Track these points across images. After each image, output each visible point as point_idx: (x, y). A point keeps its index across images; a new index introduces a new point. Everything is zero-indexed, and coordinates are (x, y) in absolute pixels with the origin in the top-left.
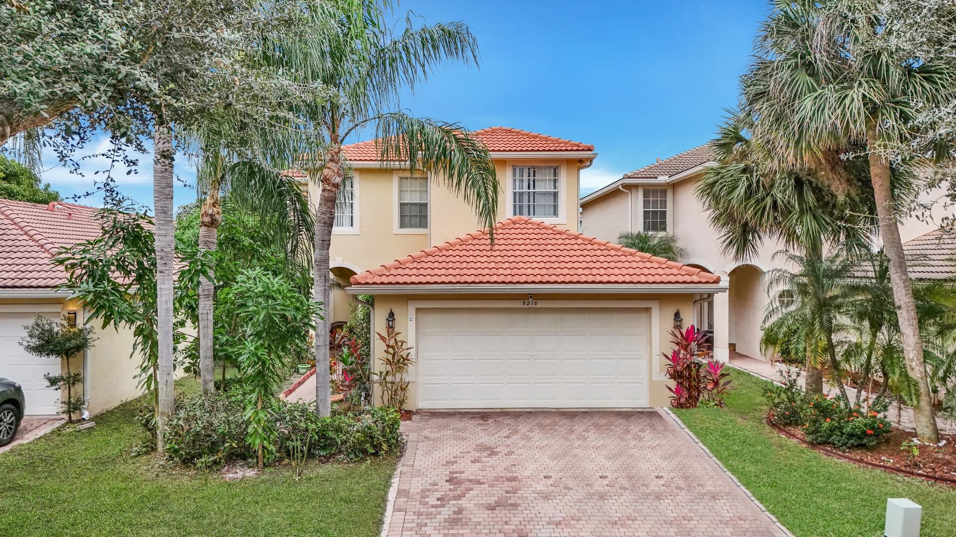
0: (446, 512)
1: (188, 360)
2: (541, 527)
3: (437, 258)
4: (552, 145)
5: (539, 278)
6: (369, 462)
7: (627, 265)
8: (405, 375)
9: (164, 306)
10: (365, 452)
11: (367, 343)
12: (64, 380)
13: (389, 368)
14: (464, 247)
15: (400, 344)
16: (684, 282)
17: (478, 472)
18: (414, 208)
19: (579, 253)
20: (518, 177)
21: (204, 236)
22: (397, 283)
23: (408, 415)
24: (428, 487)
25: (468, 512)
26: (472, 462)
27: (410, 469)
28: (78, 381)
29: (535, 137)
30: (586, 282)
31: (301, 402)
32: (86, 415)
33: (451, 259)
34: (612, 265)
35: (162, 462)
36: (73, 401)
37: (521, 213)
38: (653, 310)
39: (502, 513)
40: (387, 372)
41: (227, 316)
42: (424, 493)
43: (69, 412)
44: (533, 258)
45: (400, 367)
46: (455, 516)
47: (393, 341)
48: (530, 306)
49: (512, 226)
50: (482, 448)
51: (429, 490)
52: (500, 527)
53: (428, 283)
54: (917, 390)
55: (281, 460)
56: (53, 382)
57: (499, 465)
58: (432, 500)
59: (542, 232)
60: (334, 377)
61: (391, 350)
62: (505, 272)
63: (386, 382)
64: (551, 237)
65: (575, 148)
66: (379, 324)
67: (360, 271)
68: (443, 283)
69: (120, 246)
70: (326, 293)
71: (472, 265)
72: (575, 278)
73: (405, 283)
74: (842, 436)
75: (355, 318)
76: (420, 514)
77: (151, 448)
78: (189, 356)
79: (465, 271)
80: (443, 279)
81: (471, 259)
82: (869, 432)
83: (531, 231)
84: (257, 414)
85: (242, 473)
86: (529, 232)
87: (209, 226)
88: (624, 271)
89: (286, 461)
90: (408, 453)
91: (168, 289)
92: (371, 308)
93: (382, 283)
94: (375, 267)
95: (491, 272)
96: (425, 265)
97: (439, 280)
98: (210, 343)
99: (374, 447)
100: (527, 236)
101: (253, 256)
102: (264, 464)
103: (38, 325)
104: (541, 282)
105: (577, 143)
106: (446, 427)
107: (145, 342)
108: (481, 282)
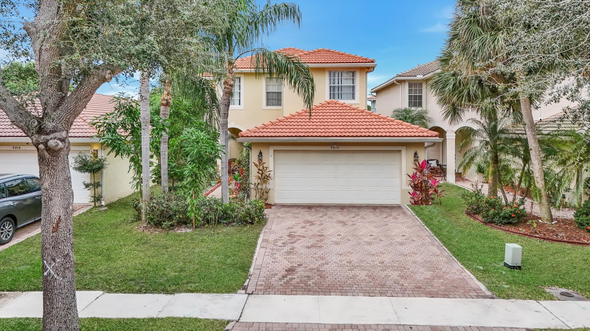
0: (286, 249)
1: (154, 176)
2: (332, 256)
3: (285, 123)
4: (351, 59)
5: (339, 134)
6: (248, 227)
7: (388, 127)
8: (267, 185)
9: (145, 147)
10: (246, 222)
11: (248, 170)
12: (92, 185)
13: (259, 181)
14: (300, 117)
15: (265, 169)
16: (419, 136)
17: (304, 232)
18: (274, 94)
19: (363, 120)
20: (332, 78)
21: (163, 111)
22: (263, 136)
23: (269, 206)
24: (278, 238)
25: (297, 249)
26: (301, 228)
27: (269, 230)
28: (99, 185)
29: (342, 54)
30: (365, 136)
31: (214, 197)
32: (103, 203)
33: (293, 123)
34: (381, 127)
35: (145, 225)
36: (97, 196)
37: (334, 98)
38: (402, 152)
39: (313, 250)
40: (259, 183)
41: (174, 154)
42: (276, 241)
43: (95, 201)
44: (337, 123)
45: (265, 181)
46: (291, 250)
47: (262, 166)
48: (335, 149)
49: (328, 105)
50: (307, 222)
51: (278, 240)
52: (312, 255)
53: (280, 136)
54: (540, 194)
55: (204, 225)
56: (87, 186)
57: (315, 229)
58: (280, 244)
59: (344, 108)
60: (230, 187)
61: (260, 172)
62: (321, 131)
63: (258, 189)
64: (348, 111)
65: (364, 61)
66: (254, 158)
67: (244, 130)
68: (288, 136)
69: (123, 116)
70: (226, 141)
71: (304, 127)
72: (359, 134)
73: (267, 136)
74: (500, 218)
75: (242, 156)
76: (273, 249)
77: (138, 218)
78: (155, 174)
79: (300, 130)
80: (288, 134)
81: (304, 123)
82: (513, 215)
83: (338, 108)
84: (192, 201)
85: (185, 231)
86: (337, 108)
87: (165, 106)
88: (387, 130)
89: (207, 225)
90: (268, 224)
91: (147, 138)
92: (250, 150)
93: (256, 136)
94: (252, 128)
95: (314, 131)
96: (279, 127)
97: (286, 135)
98: (166, 167)
99: (251, 219)
100: (335, 111)
101: (188, 121)
102: (196, 227)
103: (79, 156)
104: (340, 136)
105: (366, 58)
106: (289, 212)
107: (135, 165)
108: (308, 136)
